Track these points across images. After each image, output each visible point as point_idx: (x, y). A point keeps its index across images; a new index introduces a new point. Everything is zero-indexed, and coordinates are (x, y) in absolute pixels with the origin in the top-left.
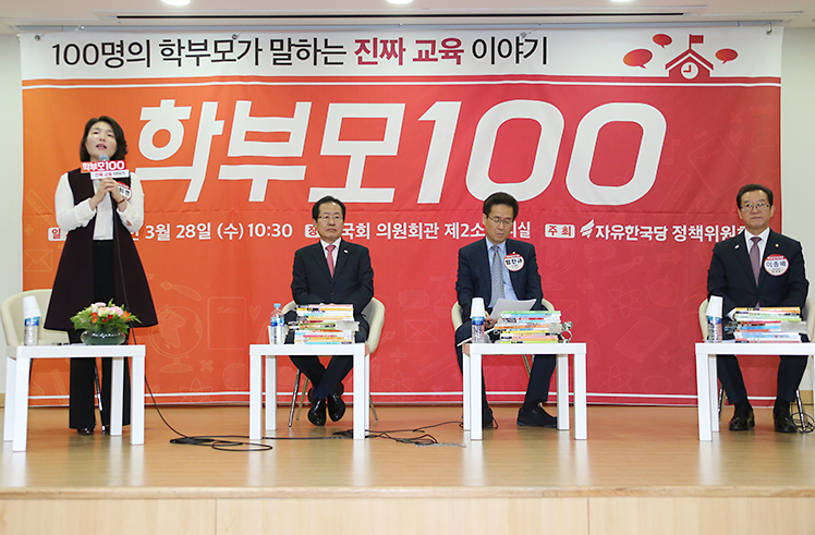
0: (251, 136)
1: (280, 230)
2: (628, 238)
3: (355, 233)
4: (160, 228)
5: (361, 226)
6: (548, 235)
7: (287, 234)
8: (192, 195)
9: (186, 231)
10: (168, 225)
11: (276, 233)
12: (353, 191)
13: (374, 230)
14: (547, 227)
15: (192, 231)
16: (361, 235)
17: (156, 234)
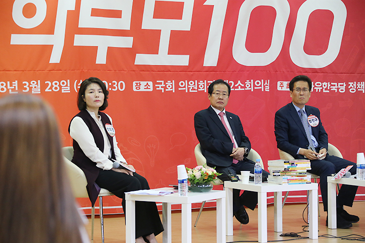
0: (96, 12)
1: (117, 85)
2: (324, 91)
3: (165, 88)
4: (33, 84)
5: (169, 83)
6: (279, 89)
7: (122, 88)
8: (55, 58)
9: (52, 86)
10: (39, 81)
11: (115, 88)
12: (163, 58)
13: (177, 86)
14: (279, 83)
15: (57, 86)
16: (169, 89)
17: (31, 88)
